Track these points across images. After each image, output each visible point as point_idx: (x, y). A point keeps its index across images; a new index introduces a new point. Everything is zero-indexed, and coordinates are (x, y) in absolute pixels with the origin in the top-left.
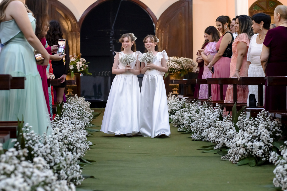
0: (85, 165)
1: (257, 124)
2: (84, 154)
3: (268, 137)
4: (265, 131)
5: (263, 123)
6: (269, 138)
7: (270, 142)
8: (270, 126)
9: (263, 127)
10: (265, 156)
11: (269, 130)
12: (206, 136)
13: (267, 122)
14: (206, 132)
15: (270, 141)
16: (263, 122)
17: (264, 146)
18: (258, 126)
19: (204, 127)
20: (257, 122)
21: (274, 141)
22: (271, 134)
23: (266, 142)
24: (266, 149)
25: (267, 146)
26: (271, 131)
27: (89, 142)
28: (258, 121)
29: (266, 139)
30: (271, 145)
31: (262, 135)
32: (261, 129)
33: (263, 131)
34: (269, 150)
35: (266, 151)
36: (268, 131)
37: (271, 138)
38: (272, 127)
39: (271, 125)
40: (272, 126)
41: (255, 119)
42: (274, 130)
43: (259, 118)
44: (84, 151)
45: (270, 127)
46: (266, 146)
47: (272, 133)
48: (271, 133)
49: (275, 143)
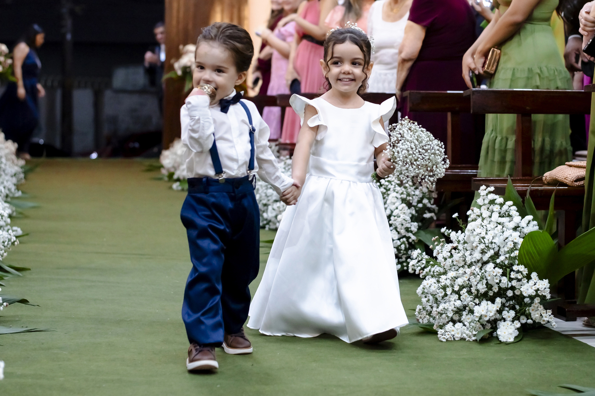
0: (7, 276)
1: (385, 193)
2: (5, 252)
3: (406, 221)
4: (400, 207)
5: (396, 191)
6: (409, 223)
7: (411, 232)
8: (413, 198)
9: (397, 198)
10: (400, 260)
11: (409, 205)
12: (273, 219)
13: (405, 188)
14: (274, 209)
15: (410, 228)
16: (398, 188)
17: (399, 239)
18: (387, 198)
19: (268, 200)
20: (385, 188)
21: (419, 228)
22: (413, 215)
23: (403, 232)
24: (403, 247)
25: (404, 239)
26: (413, 208)
27: (15, 228)
28: (387, 186)
29: (402, 225)
30: (413, 237)
31: (395, 216)
32: (392, 202)
33: (397, 208)
34: (409, 249)
35: (402, 250)
36: (407, 208)
37: (412, 223)
38: (416, 199)
39: (414, 195)
40: (417, 197)
41: (380, 183)
42: (420, 205)
43: (389, 179)
44: (5, 247)
45: (411, 198)
46: (401, 240)
47: (416, 211)
48: (414, 212)
49: (422, 233)
